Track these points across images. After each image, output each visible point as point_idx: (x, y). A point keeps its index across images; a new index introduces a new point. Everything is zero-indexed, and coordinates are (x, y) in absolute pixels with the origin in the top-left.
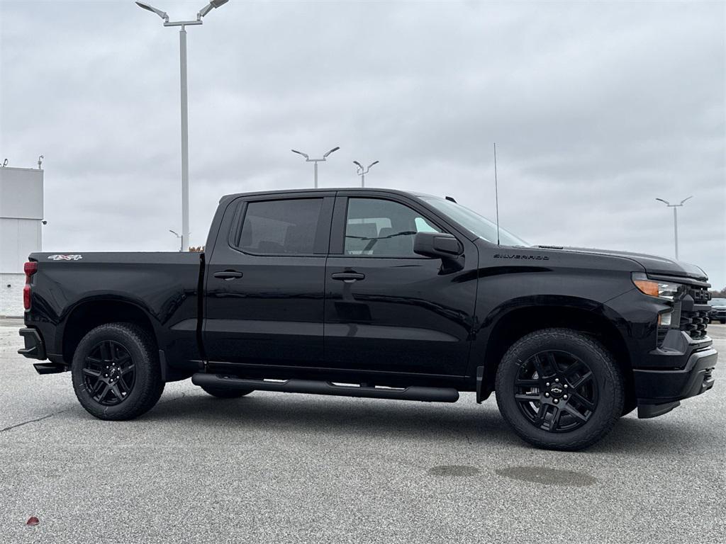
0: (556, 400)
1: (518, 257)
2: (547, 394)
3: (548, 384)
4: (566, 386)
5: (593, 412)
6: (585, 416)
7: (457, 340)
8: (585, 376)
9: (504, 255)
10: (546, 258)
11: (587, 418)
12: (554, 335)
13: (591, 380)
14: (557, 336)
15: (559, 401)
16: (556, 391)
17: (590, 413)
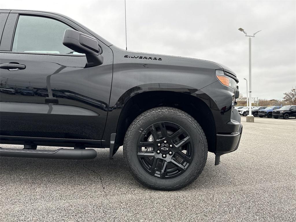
0: (164, 156)
1: (141, 58)
2: (158, 151)
3: (159, 144)
4: (171, 146)
5: (190, 163)
6: (184, 166)
7: (97, 115)
8: (185, 139)
9: (131, 56)
10: (160, 59)
11: (186, 167)
12: (165, 111)
13: (189, 142)
14: (167, 112)
15: (166, 156)
16: (165, 149)
17: (188, 164)
